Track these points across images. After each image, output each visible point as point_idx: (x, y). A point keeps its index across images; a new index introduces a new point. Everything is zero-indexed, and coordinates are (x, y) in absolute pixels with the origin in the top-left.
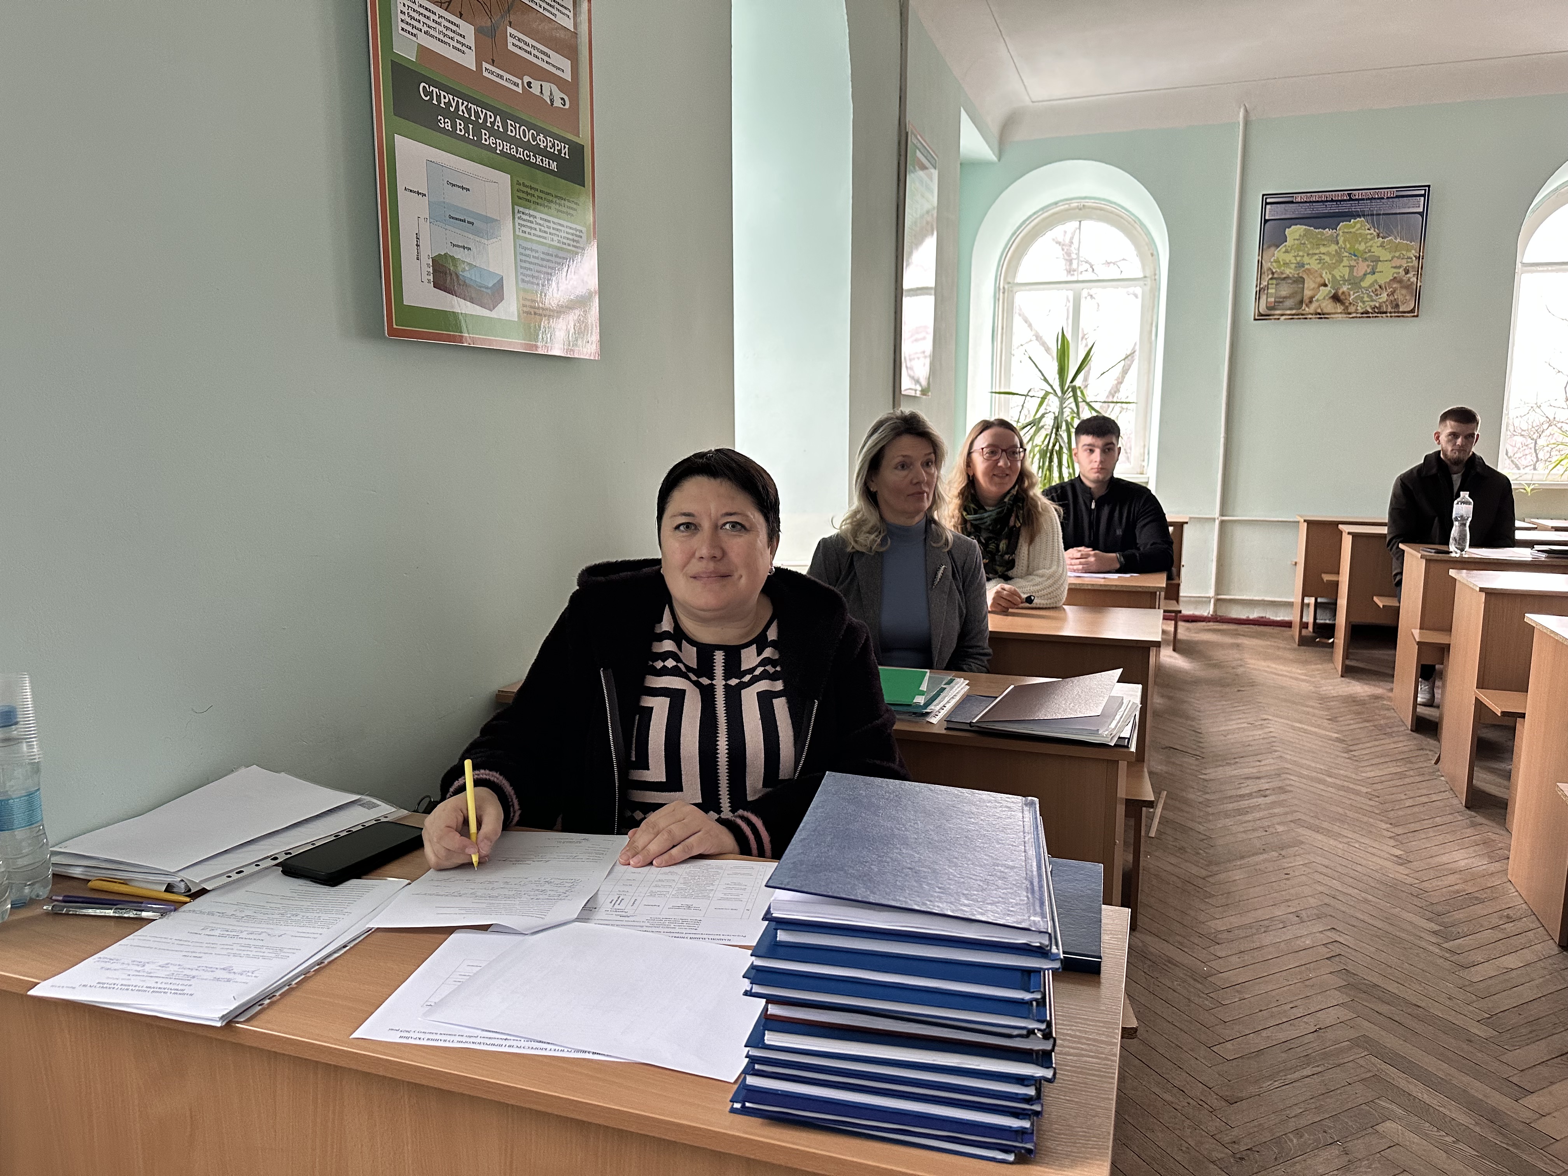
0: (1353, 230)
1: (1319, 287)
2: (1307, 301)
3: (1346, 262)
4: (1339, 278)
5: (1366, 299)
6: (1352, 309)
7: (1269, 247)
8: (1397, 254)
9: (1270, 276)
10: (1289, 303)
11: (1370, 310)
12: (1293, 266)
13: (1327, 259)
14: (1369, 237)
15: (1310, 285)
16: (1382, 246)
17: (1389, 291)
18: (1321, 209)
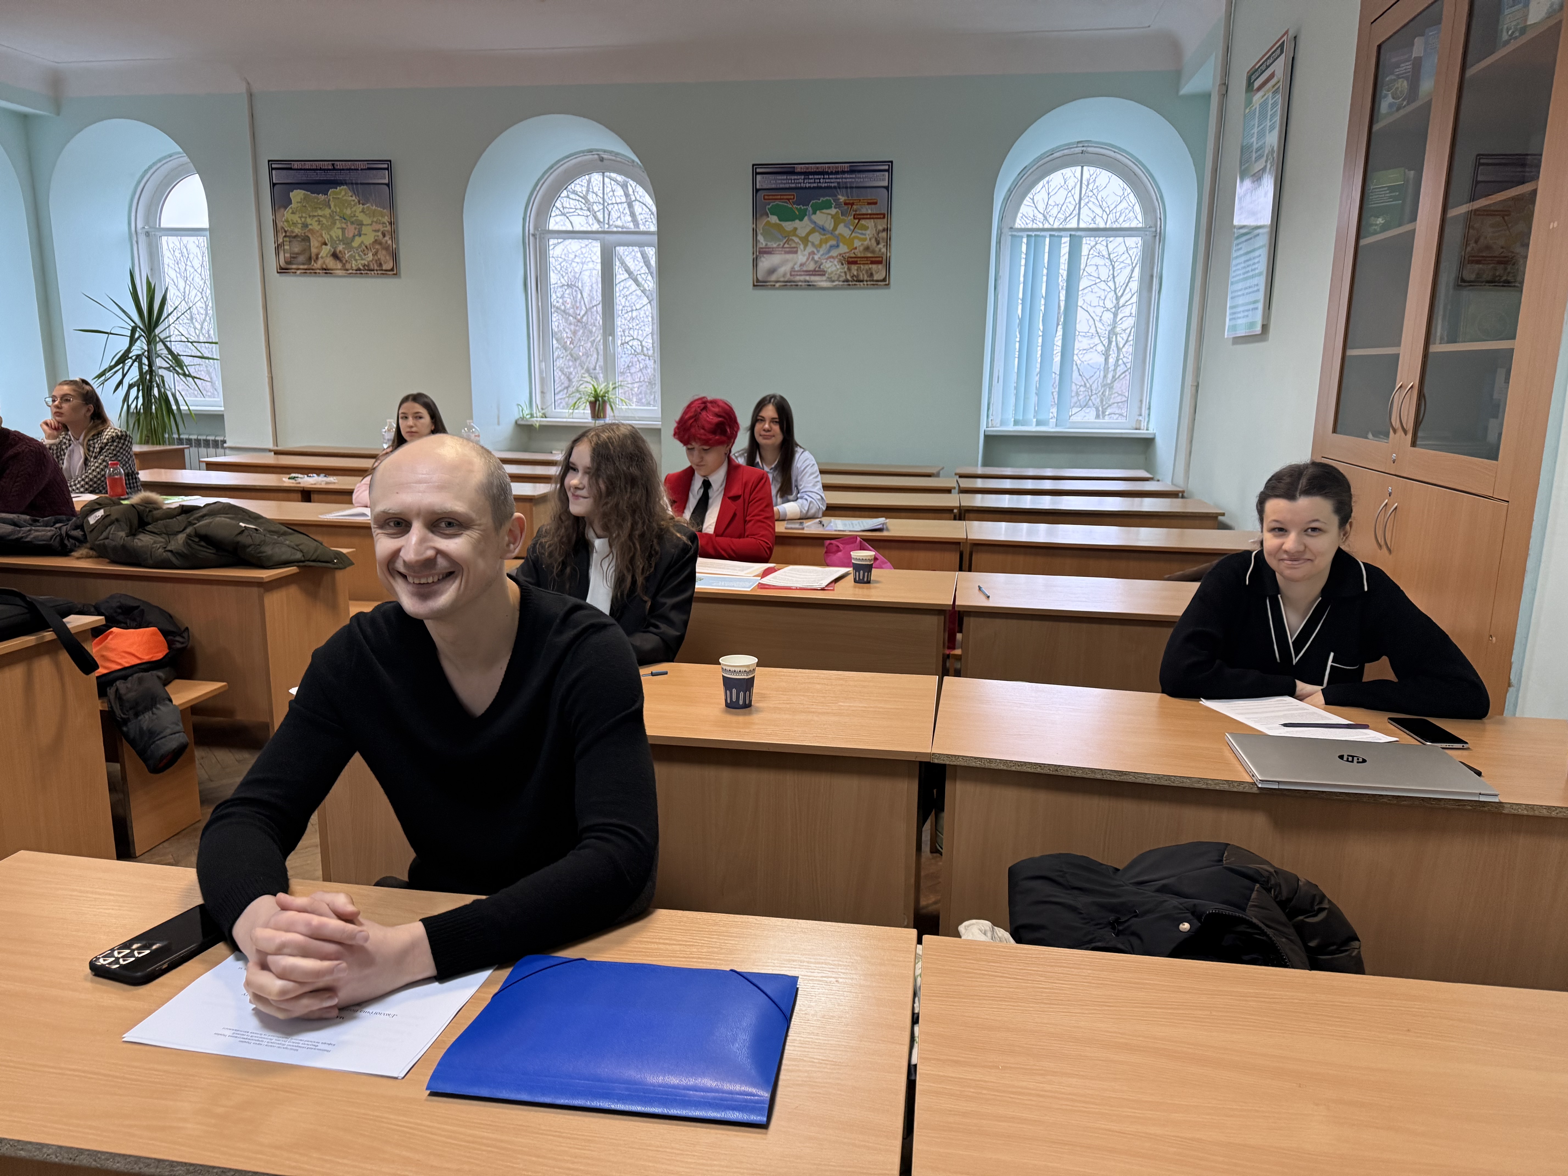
0: (340, 196)
1: (322, 245)
2: (315, 257)
3: (338, 225)
4: (334, 238)
5: (357, 257)
6: (348, 266)
7: (279, 208)
8: (375, 219)
9: (284, 234)
10: (301, 258)
11: (362, 268)
12: (300, 226)
13: (324, 221)
14: (353, 203)
15: (314, 243)
16: (363, 211)
17: (373, 251)
18: (314, 176)
